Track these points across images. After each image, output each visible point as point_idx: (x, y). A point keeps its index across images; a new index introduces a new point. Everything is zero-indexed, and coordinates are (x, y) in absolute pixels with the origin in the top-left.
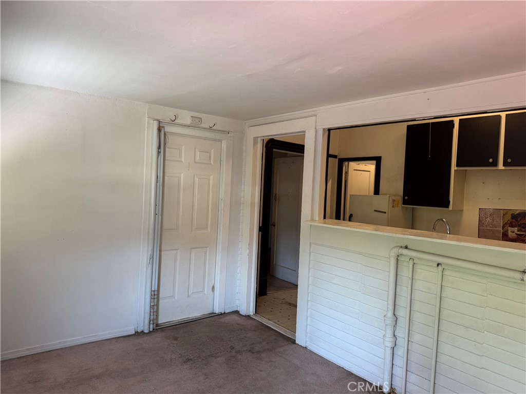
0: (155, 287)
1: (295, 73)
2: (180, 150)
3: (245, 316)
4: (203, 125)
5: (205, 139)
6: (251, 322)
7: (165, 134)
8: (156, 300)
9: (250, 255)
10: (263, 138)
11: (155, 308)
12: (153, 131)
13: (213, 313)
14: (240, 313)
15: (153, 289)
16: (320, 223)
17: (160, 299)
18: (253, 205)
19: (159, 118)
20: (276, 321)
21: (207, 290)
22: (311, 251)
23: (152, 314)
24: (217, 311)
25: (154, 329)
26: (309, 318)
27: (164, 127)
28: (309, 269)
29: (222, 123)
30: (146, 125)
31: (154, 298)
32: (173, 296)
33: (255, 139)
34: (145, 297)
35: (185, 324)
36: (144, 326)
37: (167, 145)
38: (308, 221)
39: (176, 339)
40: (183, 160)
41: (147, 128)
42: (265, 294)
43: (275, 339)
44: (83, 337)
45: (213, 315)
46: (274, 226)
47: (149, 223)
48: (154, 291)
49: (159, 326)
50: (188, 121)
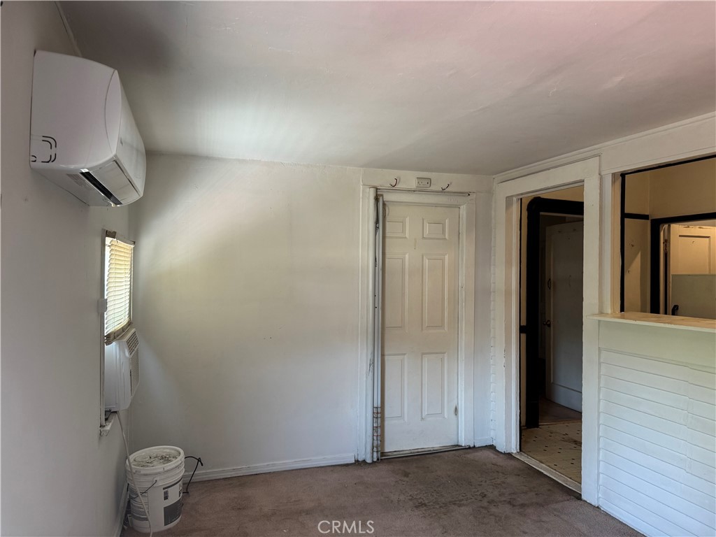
0: (378, 403)
1: (550, 95)
2: (403, 223)
3: (505, 454)
4: (433, 188)
5: (436, 205)
6: (512, 462)
7: (384, 204)
8: (379, 420)
9: (507, 366)
10: (521, 197)
11: (379, 430)
12: (369, 202)
13: (458, 446)
14: (497, 449)
15: (375, 406)
16: (615, 317)
17: (386, 419)
18: (508, 293)
19: (376, 184)
20: (553, 466)
21: (449, 412)
22: (602, 360)
23: (375, 438)
24: (463, 443)
25: (378, 459)
26: (601, 463)
27: (382, 195)
28: (599, 388)
29: (459, 181)
30: (361, 195)
31: (377, 418)
32: (401, 417)
33: (509, 200)
34: (366, 415)
35: (419, 457)
36: (366, 454)
37: (388, 218)
38: (594, 315)
39: (406, 475)
40: (407, 235)
41: (362, 198)
42: (537, 426)
43: (549, 490)
44: (293, 461)
45: (457, 448)
46: (549, 326)
47: (367, 318)
48: (377, 408)
49: (385, 456)
50: (413, 184)
